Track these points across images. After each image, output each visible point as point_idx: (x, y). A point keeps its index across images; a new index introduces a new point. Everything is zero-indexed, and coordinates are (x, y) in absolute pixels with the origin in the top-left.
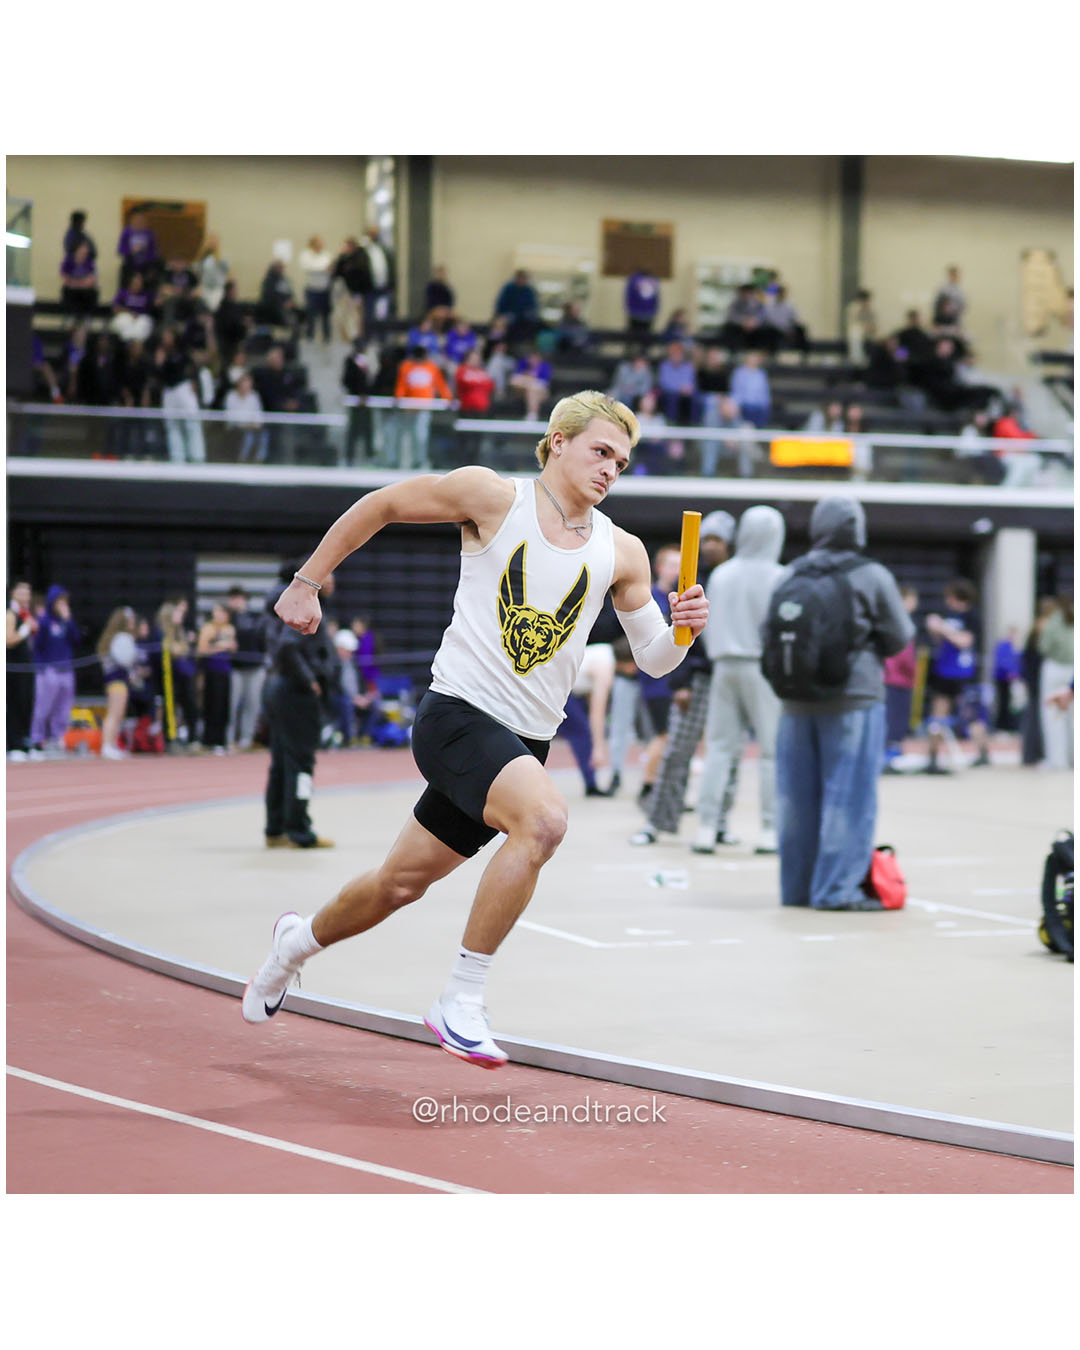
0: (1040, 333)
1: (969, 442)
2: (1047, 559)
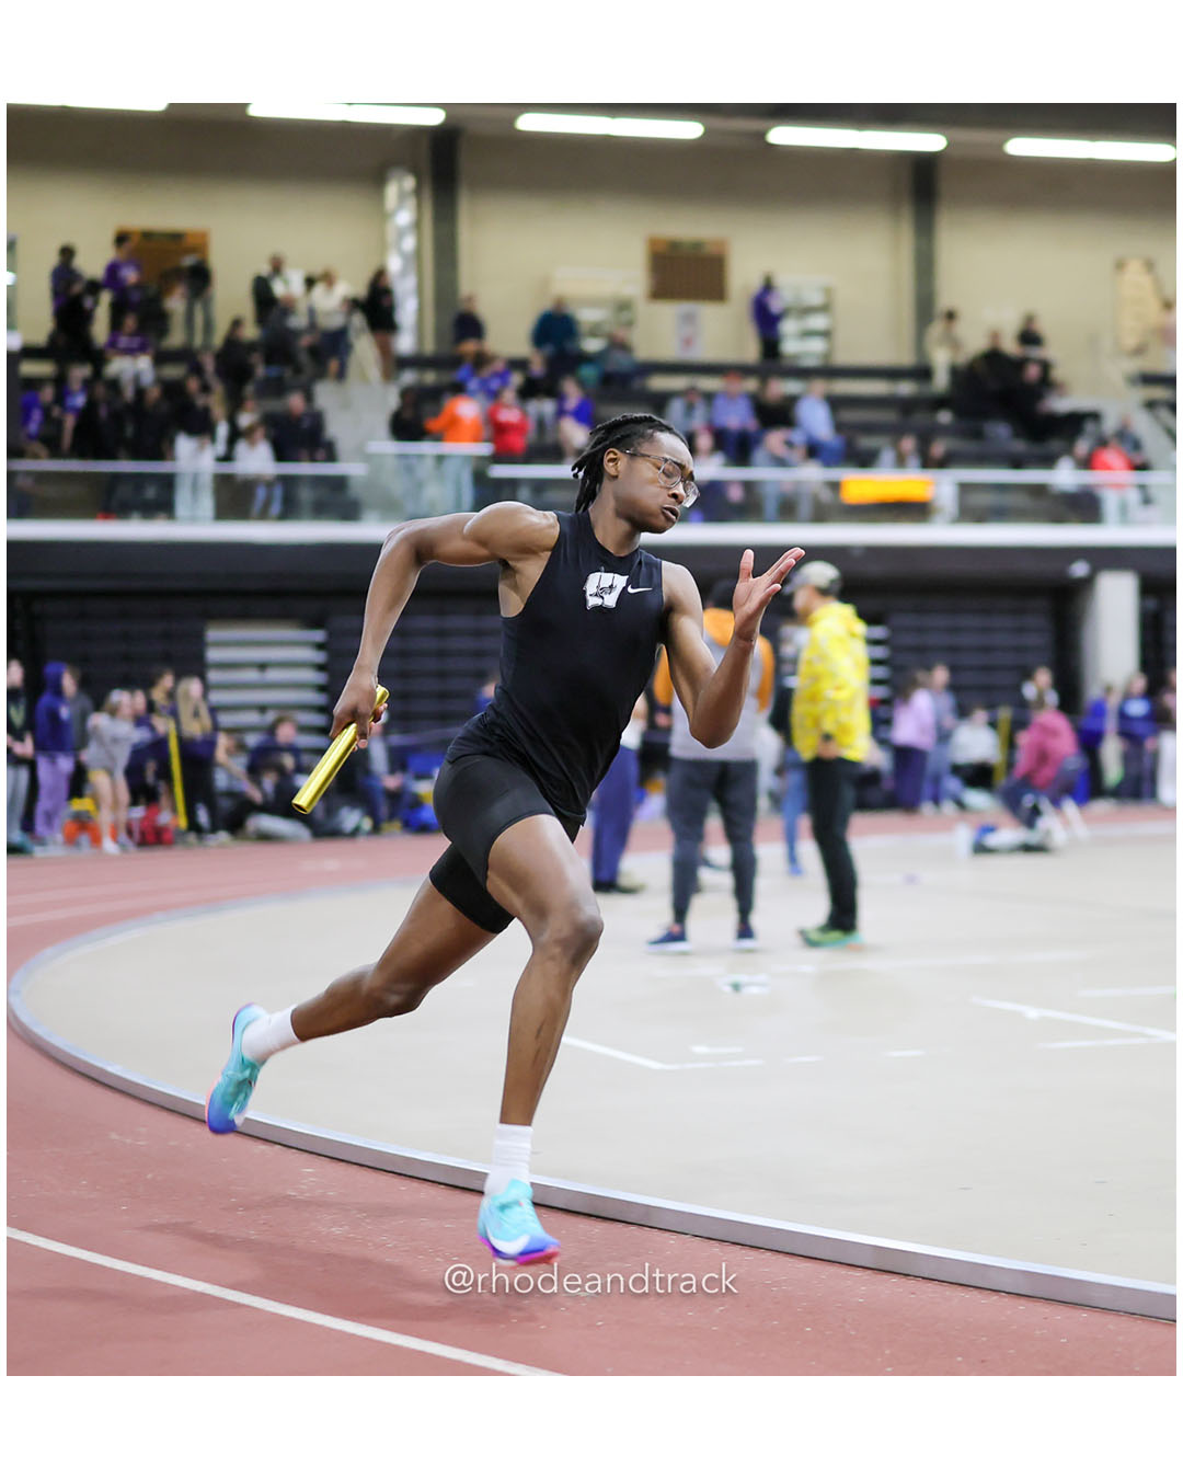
0: (1139, 351)
1: (1064, 476)
2: (1152, 604)
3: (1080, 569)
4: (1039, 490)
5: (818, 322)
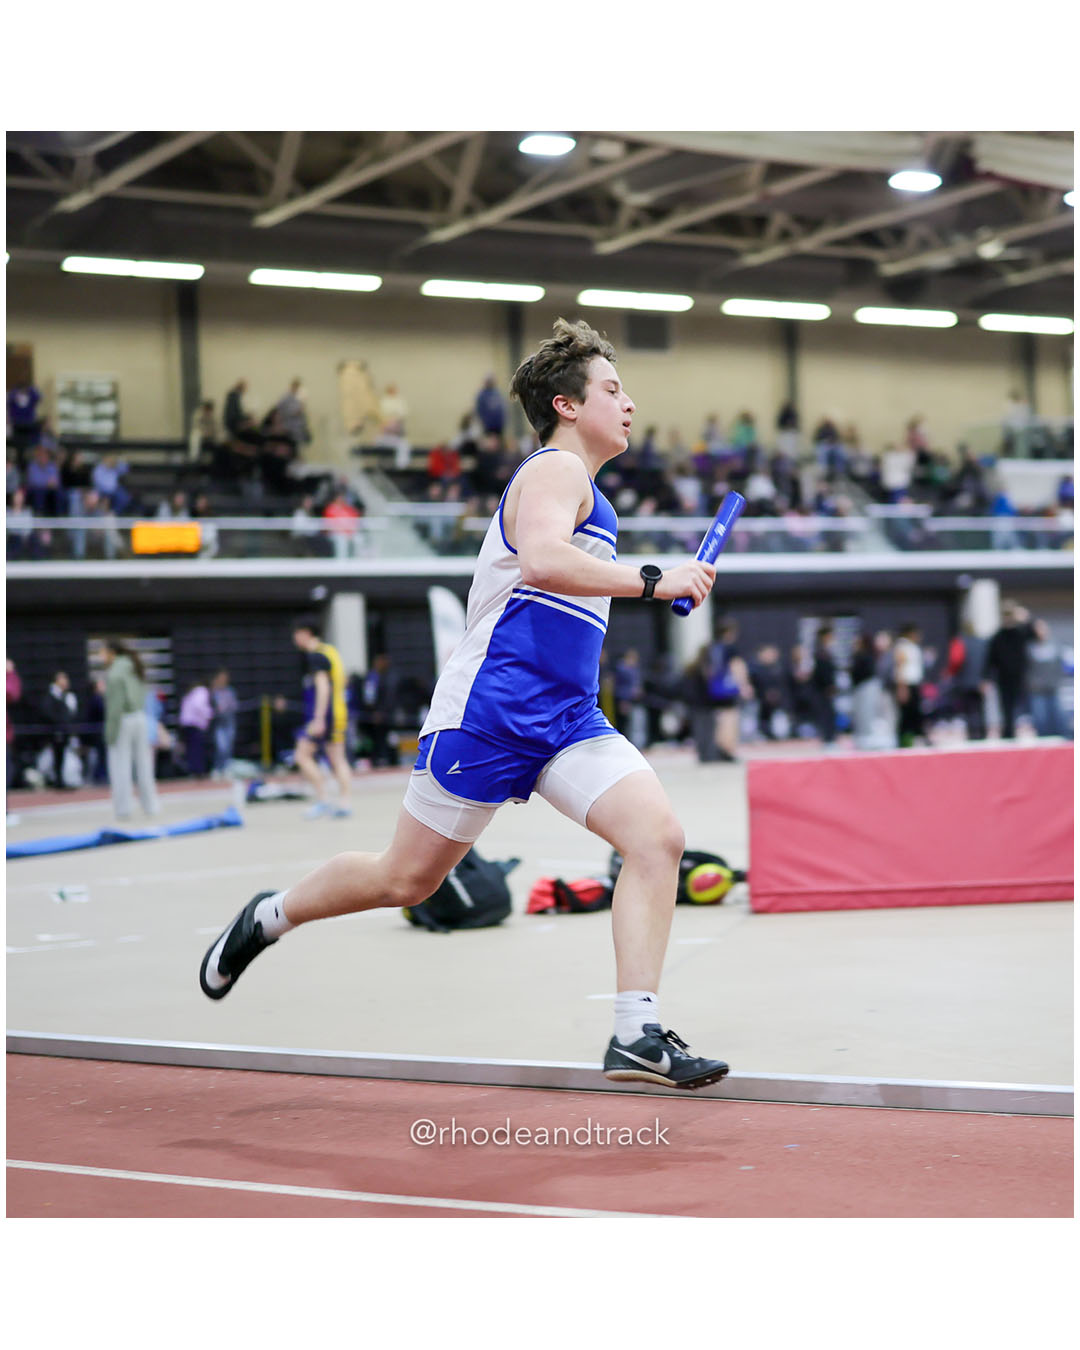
0: (358, 430)
1: (302, 523)
3: (319, 593)
5: (108, 408)
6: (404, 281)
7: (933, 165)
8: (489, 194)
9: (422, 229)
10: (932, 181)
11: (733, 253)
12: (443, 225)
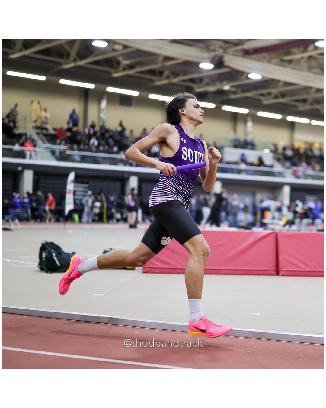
0: (36, 121)
1: (17, 147)
2: (36, 177)
3: (20, 169)
4: (11, 150)
6: (54, 78)
7: (212, 62)
8: (81, 57)
9: (61, 64)
10: (211, 66)
11: (153, 81)
12: (67, 64)
